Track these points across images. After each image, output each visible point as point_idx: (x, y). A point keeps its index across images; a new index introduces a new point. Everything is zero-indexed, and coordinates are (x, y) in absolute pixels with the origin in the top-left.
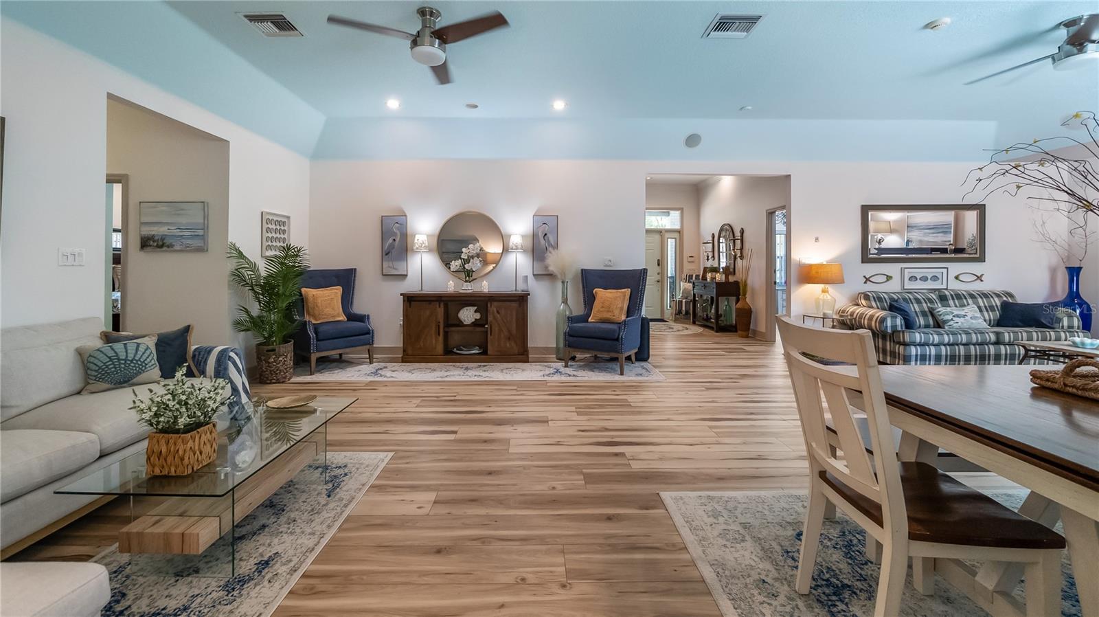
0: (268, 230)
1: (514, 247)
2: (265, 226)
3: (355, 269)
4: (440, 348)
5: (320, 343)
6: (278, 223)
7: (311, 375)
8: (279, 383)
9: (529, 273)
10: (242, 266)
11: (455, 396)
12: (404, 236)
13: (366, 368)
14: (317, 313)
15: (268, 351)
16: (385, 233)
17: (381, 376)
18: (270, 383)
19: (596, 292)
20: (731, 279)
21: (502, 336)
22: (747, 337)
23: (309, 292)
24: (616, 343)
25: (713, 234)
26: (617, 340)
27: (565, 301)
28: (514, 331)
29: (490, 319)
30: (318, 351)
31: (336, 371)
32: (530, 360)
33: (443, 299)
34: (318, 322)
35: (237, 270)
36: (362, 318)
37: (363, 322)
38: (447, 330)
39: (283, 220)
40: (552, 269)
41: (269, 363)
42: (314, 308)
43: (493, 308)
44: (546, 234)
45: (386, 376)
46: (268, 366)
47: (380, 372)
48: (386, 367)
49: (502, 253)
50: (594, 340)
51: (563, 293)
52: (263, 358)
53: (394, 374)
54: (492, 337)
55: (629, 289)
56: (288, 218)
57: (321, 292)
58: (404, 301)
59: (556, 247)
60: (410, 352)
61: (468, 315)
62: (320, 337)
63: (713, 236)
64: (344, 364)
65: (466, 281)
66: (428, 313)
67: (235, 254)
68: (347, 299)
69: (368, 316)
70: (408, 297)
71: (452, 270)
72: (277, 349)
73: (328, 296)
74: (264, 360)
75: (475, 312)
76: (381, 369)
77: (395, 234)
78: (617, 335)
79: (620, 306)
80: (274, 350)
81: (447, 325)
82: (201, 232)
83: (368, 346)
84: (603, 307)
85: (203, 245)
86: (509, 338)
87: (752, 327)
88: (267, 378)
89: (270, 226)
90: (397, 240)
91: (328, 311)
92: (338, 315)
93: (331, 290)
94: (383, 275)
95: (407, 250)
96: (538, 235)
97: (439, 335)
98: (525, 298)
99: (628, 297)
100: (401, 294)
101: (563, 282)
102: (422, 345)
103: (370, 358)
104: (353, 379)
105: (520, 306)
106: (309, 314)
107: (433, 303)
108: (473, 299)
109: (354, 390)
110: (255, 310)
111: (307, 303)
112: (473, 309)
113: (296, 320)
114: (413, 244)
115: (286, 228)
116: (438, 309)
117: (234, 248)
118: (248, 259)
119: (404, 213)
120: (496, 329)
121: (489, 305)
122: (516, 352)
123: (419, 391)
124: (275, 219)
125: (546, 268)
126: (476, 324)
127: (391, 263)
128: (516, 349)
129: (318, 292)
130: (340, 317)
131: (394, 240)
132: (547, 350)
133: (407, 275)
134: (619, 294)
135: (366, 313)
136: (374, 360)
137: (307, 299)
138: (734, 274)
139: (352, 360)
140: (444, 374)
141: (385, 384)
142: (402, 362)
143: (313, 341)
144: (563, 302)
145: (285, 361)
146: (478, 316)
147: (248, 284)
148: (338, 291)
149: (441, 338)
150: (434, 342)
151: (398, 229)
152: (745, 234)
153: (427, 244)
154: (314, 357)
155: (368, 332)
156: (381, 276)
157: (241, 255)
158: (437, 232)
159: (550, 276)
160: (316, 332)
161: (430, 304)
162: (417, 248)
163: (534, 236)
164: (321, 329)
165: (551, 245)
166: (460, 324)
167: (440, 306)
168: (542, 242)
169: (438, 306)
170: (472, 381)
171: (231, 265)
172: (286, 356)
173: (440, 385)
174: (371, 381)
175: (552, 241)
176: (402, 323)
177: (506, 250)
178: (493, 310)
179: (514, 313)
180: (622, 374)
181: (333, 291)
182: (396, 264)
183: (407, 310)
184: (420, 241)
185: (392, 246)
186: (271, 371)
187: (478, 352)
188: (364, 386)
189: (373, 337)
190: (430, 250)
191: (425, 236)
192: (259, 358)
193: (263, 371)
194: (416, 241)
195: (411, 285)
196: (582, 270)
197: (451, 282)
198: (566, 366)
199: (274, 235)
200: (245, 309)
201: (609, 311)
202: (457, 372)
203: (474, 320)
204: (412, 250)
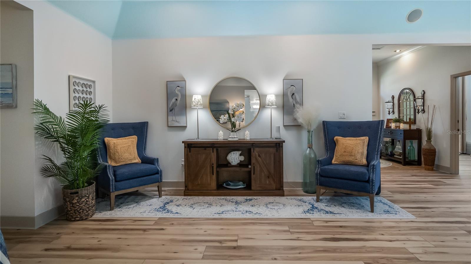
0: (75, 91)
1: (270, 104)
2: (72, 88)
3: (147, 122)
4: (214, 185)
5: (118, 184)
6: (85, 85)
7: (111, 210)
8: (82, 220)
9: (281, 124)
10: (47, 120)
11: (236, 241)
12: (184, 96)
13: (156, 202)
14: (117, 158)
15: (71, 193)
16: (170, 94)
17: (168, 211)
18: (74, 221)
19: (337, 140)
20: (413, 127)
21: (263, 174)
22: (432, 170)
23: (111, 141)
24: (367, 184)
25: (393, 96)
26: (368, 181)
27: (310, 147)
28: (272, 171)
29: (253, 161)
30: (116, 189)
31: (132, 206)
32: (285, 193)
33: (215, 145)
34: (118, 165)
35: (42, 124)
36: (152, 161)
37: (154, 164)
38: (218, 169)
39: (89, 83)
40: (300, 120)
41: (73, 204)
42: (115, 154)
43: (255, 152)
44: (293, 94)
45: (172, 212)
46: (72, 206)
47: (167, 206)
48: (172, 201)
49: (260, 108)
50: (346, 181)
51: (309, 140)
52: (67, 199)
53: (179, 209)
54: (255, 175)
55: (367, 138)
56: (94, 82)
57: (121, 141)
58: (185, 147)
59: (302, 104)
60: (190, 187)
61: (235, 158)
62: (118, 179)
63: (393, 97)
64: (139, 197)
65: (232, 131)
66: (204, 156)
67: (41, 109)
68: (141, 145)
69: (157, 159)
70: (188, 144)
71: (221, 122)
72: (80, 193)
73: (126, 144)
74: (69, 201)
75: (240, 155)
76: (168, 203)
77: (177, 95)
78: (367, 177)
79: (361, 151)
80: (77, 193)
81: (219, 166)
82: (10, 91)
83: (157, 184)
84: (345, 152)
85: (11, 102)
86: (268, 177)
87: (436, 163)
88: (71, 216)
89: (77, 87)
90: (179, 99)
91: (126, 155)
92: (135, 159)
93: (129, 138)
94: (168, 127)
95: (186, 107)
96: (287, 95)
97: (213, 174)
98: (281, 145)
99: (366, 143)
100: (183, 142)
101: (309, 132)
102: (200, 182)
103: (159, 191)
104: (145, 215)
105: (277, 151)
106: (111, 158)
107: (207, 149)
108: (239, 145)
109: (144, 230)
110: (60, 159)
111: (109, 150)
112: (238, 153)
113: (99, 164)
114: (191, 102)
115: (92, 90)
116: (212, 154)
117: (39, 104)
118: (53, 114)
119: (185, 79)
120: (258, 168)
121: (252, 150)
122: (274, 187)
123: (202, 232)
124: (82, 82)
125: (295, 120)
126: (241, 165)
127: (174, 117)
128: (274, 186)
129: (118, 141)
130: (135, 160)
131: (177, 100)
132: (295, 184)
133: (186, 127)
134: (359, 141)
135: (156, 157)
136: (163, 192)
137: (109, 146)
138: (415, 123)
139: (145, 193)
140: (219, 209)
141: (171, 222)
142: (185, 195)
143: (112, 183)
144: (309, 147)
145: (87, 201)
146: (242, 158)
147: (52, 136)
148: (134, 139)
149: (214, 176)
150: (209, 179)
151: (179, 91)
152: (426, 95)
153: (202, 102)
154: (113, 195)
155: (158, 172)
156: (166, 128)
157: (46, 110)
158: (209, 93)
159: (298, 126)
160: (115, 175)
161: (205, 149)
162: (194, 106)
163: (284, 95)
164: (119, 172)
165: (297, 102)
166: (228, 164)
167: (213, 151)
168: (291, 100)
169: (212, 151)
170: (245, 219)
171: (37, 120)
172: (88, 197)
173: (219, 224)
174: (160, 218)
175: (298, 99)
176: (183, 163)
177: (263, 106)
178: (256, 155)
179: (272, 156)
180: (372, 211)
181: (130, 140)
182: (178, 118)
183: (187, 155)
184: (197, 100)
185: (175, 105)
186: (75, 210)
187: (243, 187)
188: (154, 225)
189: (161, 176)
190: (204, 108)
191: (201, 96)
192: (64, 199)
193: (68, 211)
194: (193, 100)
195: (190, 135)
196: (324, 122)
197: (221, 132)
198: (318, 200)
199: (81, 95)
200: (49, 158)
201: (351, 156)
202: (230, 207)
203: (239, 162)
204: (191, 107)
